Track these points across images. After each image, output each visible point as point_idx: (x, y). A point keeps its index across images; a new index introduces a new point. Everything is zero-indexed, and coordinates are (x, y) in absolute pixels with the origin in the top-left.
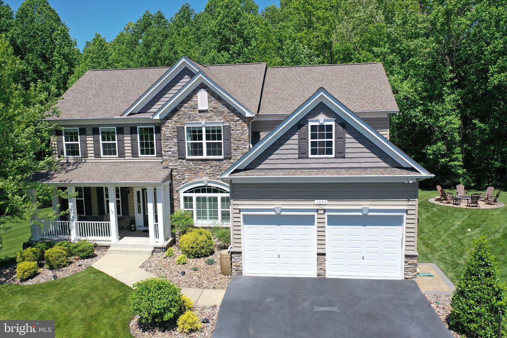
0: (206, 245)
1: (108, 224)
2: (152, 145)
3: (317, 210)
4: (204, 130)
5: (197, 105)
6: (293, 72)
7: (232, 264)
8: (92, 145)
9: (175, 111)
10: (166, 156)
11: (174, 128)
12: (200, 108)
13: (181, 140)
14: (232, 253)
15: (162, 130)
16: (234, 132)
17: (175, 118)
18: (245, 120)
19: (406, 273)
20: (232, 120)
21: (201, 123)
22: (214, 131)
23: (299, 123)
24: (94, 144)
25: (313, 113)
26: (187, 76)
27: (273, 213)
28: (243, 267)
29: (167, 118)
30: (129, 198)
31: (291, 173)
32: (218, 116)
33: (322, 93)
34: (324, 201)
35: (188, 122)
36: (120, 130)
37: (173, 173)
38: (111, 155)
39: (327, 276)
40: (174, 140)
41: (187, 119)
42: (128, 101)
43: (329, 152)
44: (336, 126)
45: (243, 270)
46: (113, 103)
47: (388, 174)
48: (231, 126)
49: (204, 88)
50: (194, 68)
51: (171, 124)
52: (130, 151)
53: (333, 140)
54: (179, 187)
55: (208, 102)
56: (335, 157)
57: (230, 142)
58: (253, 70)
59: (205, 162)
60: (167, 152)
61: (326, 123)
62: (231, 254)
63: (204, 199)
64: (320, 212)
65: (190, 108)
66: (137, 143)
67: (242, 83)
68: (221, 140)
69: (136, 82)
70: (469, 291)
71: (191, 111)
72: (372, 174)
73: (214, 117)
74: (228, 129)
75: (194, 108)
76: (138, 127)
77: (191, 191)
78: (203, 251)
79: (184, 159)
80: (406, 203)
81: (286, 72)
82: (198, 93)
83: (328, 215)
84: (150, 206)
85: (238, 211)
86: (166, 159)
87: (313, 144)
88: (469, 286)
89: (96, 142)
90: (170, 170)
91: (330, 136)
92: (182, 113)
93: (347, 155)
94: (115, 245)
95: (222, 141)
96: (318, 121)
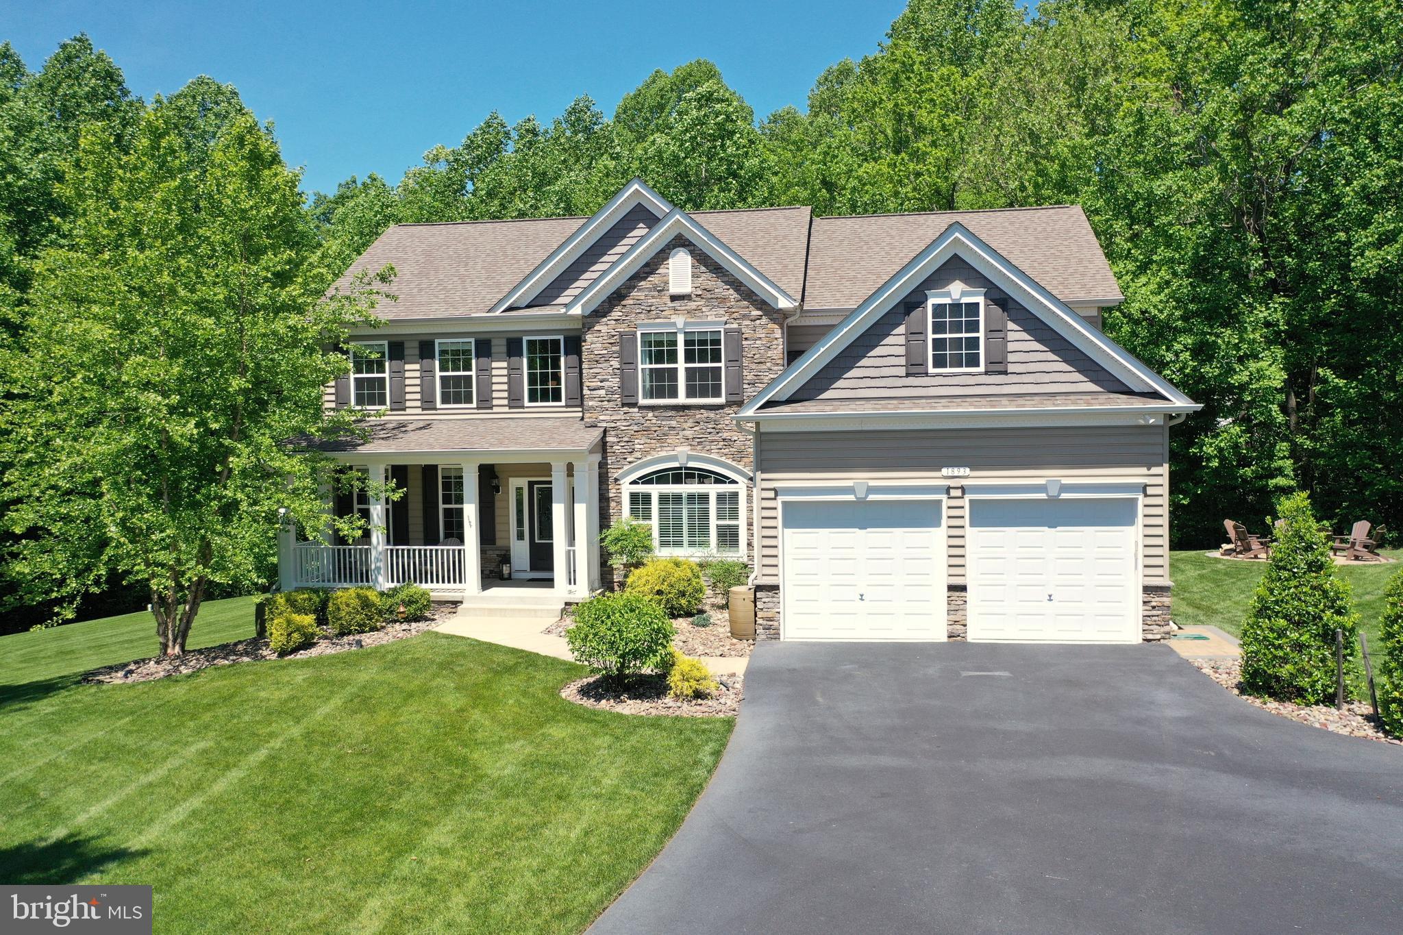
0: (690, 590)
1: (459, 551)
2: (556, 378)
3: (948, 490)
4: (681, 339)
5: (667, 283)
6: (874, 227)
7: (756, 616)
8: (418, 381)
9: (617, 297)
10: (592, 398)
11: (613, 336)
12: (674, 289)
13: (628, 362)
14: (759, 588)
15: (585, 341)
16: (749, 342)
17: (616, 314)
18: (775, 316)
19: (1146, 627)
20: (744, 317)
21: (674, 324)
22: (703, 342)
23: (908, 300)
24: (421, 378)
25: (938, 278)
26: (641, 225)
27: (851, 498)
28: (781, 621)
29: (600, 313)
30: (498, 504)
31: (890, 406)
32: (714, 307)
33: (957, 234)
34: (962, 469)
35: (646, 321)
36: (484, 348)
37: (608, 439)
38: (460, 402)
39: (969, 639)
40: (612, 363)
41: (642, 316)
42: (498, 284)
43: (973, 361)
44: (987, 305)
45: (782, 628)
46: (464, 288)
47: (1101, 404)
48: (743, 330)
49: (683, 246)
50: (660, 206)
51: (606, 327)
52: (505, 394)
53: (981, 335)
54: (620, 471)
55: (693, 276)
56: (986, 373)
57: (741, 367)
58: (782, 220)
59: (681, 413)
60: (595, 390)
61: (965, 300)
62: (755, 592)
63: (677, 498)
64: (953, 493)
65: (650, 290)
66: (522, 374)
67: (758, 246)
68: (720, 361)
69: (509, 247)
70: (1276, 602)
71: (653, 297)
72: (1067, 405)
73: (704, 309)
74: (736, 337)
75: (659, 291)
76: (525, 339)
77: (647, 480)
78: (683, 602)
79: (634, 405)
80: (1144, 470)
81: (857, 226)
82: (670, 260)
83: (970, 501)
84: (558, 511)
85: (772, 494)
86: (592, 407)
87: (938, 344)
88: (1276, 592)
89: (427, 373)
90: (602, 429)
91: (974, 327)
92: (631, 302)
93: (1011, 368)
94: (474, 598)
95: (722, 365)
96: (948, 294)
